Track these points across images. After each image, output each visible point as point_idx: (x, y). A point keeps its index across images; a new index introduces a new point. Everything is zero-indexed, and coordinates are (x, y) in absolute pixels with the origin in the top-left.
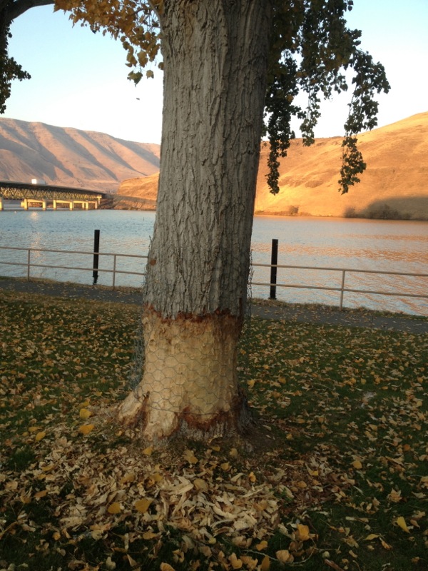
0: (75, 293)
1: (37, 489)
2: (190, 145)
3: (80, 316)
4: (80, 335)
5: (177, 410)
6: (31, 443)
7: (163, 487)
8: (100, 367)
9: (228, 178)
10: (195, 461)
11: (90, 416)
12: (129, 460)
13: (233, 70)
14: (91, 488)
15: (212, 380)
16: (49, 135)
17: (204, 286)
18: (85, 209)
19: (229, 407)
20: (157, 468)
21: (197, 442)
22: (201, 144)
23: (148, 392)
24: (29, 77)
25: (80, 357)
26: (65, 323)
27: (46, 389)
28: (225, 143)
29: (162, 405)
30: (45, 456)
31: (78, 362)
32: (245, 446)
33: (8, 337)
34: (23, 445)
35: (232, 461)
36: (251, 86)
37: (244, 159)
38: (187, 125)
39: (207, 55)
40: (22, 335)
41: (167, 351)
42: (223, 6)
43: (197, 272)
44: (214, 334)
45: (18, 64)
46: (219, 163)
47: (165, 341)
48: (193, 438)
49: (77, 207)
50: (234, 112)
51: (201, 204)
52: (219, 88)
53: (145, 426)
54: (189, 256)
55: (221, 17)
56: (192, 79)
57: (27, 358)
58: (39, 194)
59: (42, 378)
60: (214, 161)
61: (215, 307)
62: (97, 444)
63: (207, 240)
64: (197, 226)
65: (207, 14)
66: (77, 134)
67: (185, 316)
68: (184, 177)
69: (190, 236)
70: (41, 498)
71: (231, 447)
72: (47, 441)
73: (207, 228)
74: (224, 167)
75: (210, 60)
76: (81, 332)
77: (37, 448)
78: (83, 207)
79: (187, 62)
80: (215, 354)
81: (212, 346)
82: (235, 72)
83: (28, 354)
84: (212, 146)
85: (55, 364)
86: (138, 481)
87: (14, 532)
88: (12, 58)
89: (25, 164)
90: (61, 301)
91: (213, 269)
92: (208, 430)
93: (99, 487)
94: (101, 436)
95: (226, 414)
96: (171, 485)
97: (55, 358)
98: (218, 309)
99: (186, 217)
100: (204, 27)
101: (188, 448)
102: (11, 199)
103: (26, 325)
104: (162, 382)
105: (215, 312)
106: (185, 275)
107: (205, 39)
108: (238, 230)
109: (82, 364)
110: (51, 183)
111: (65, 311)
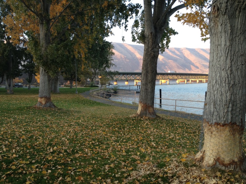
0: (194, 118)
1: (165, 174)
2: (218, 64)
3: (193, 127)
4: (191, 133)
5: (215, 158)
6: (165, 162)
7: (206, 181)
8: (197, 145)
9: (233, 74)
10: (220, 176)
11: (186, 157)
12: (196, 171)
13: (234, 37)
14: (182, 177)
15: (229, 148)
16: (188, 52)
17: (224, 113)
18: (204, 82)
19: (237, 160)
20: (205, 175)
21: (222, 170)
22: (222, 63)
23: (205, 150)
24: (178, 33)
25: (190, 141)
26: (186, 129)
27: (174, 149)
28: (231, 62)
29: (209, 155)
30: (169, 166)
31: (188, 142)
32: (243, 175)
33: (164, 131)
34: (163, 162)
35: (236, 179)
36: (242, 41)
37: (240, 68)
38: (217, 57)
39: (223, 34)
40: (169, 131)
41: (211, 136)
42: (228, 17)
43: (222, 108)
44: (229, 131)
45: (173, 29)
46: (229, 69)
47: (210, 133)
48: (221, 169)
49: (200, 82)
50: (235, 51)
51: (222, 84)
52: (228, 44)
53: (203, 162)
54: (218, 102)
55: (228, 21)
56: (218, 42)
57: (170, 139)
58: (184, 77)
59: (174, 146)
60: (227, 69)
61: (229, 121)
62: (186, 165)
63: (225, 97)
64: (221, 92)
65: (222, 21)
66: (201, 50)
67: (217, 124)
68: (216, 75)
69: (219, 95)
70: (166, 176)
71: (237, 174)
72: (170, 162)
73: (225, 92)
74: (231, 70)
75: (224, 36)
76: (192, 132)
77: (167, 163)
78: (203, 81)
79: (216, 37)
80: (230, 139)
81: (229, 136)
82: (234, 38)
83: (171, 137)
84: (226, 64)
85: (180, 142)
86: (198, 178)
87: (157, 183)
88: (171, 28)
89: (178, 65)
90: (187, 120)
91: (228, 107)
92: (227, 167)
93: (184, 177)
94: (188, 163)
95: (236, 162)
96: (209, 181)
97: (180, 140)
98: (231, 122)
99: (217, 89)
100: (222, 25)
101: (218, 171)
102: (172, 80)
103: (171, 128)
104: (210, 147)
105: (230, 123)
106: (217, 109)
107: (222, 29)
108: (239, 93)
109: (190, 143)
110: (189, 72)
111: (187, 124)
